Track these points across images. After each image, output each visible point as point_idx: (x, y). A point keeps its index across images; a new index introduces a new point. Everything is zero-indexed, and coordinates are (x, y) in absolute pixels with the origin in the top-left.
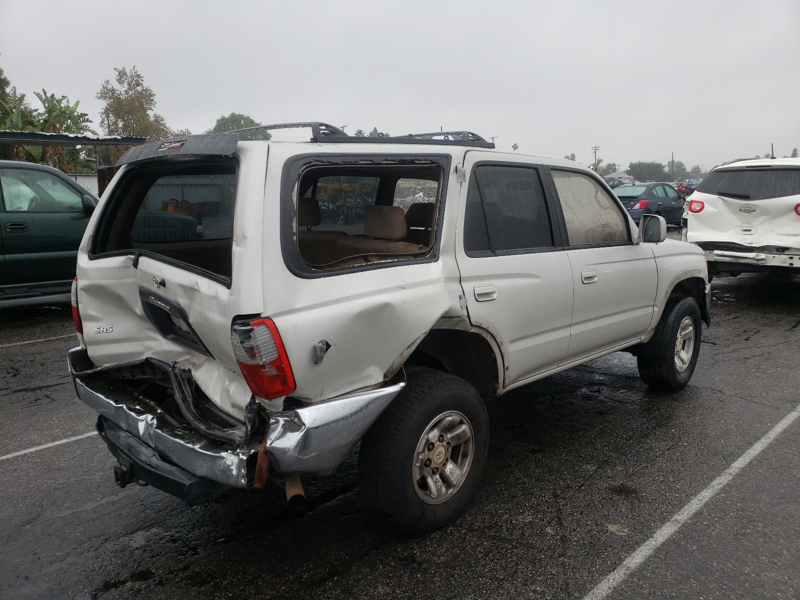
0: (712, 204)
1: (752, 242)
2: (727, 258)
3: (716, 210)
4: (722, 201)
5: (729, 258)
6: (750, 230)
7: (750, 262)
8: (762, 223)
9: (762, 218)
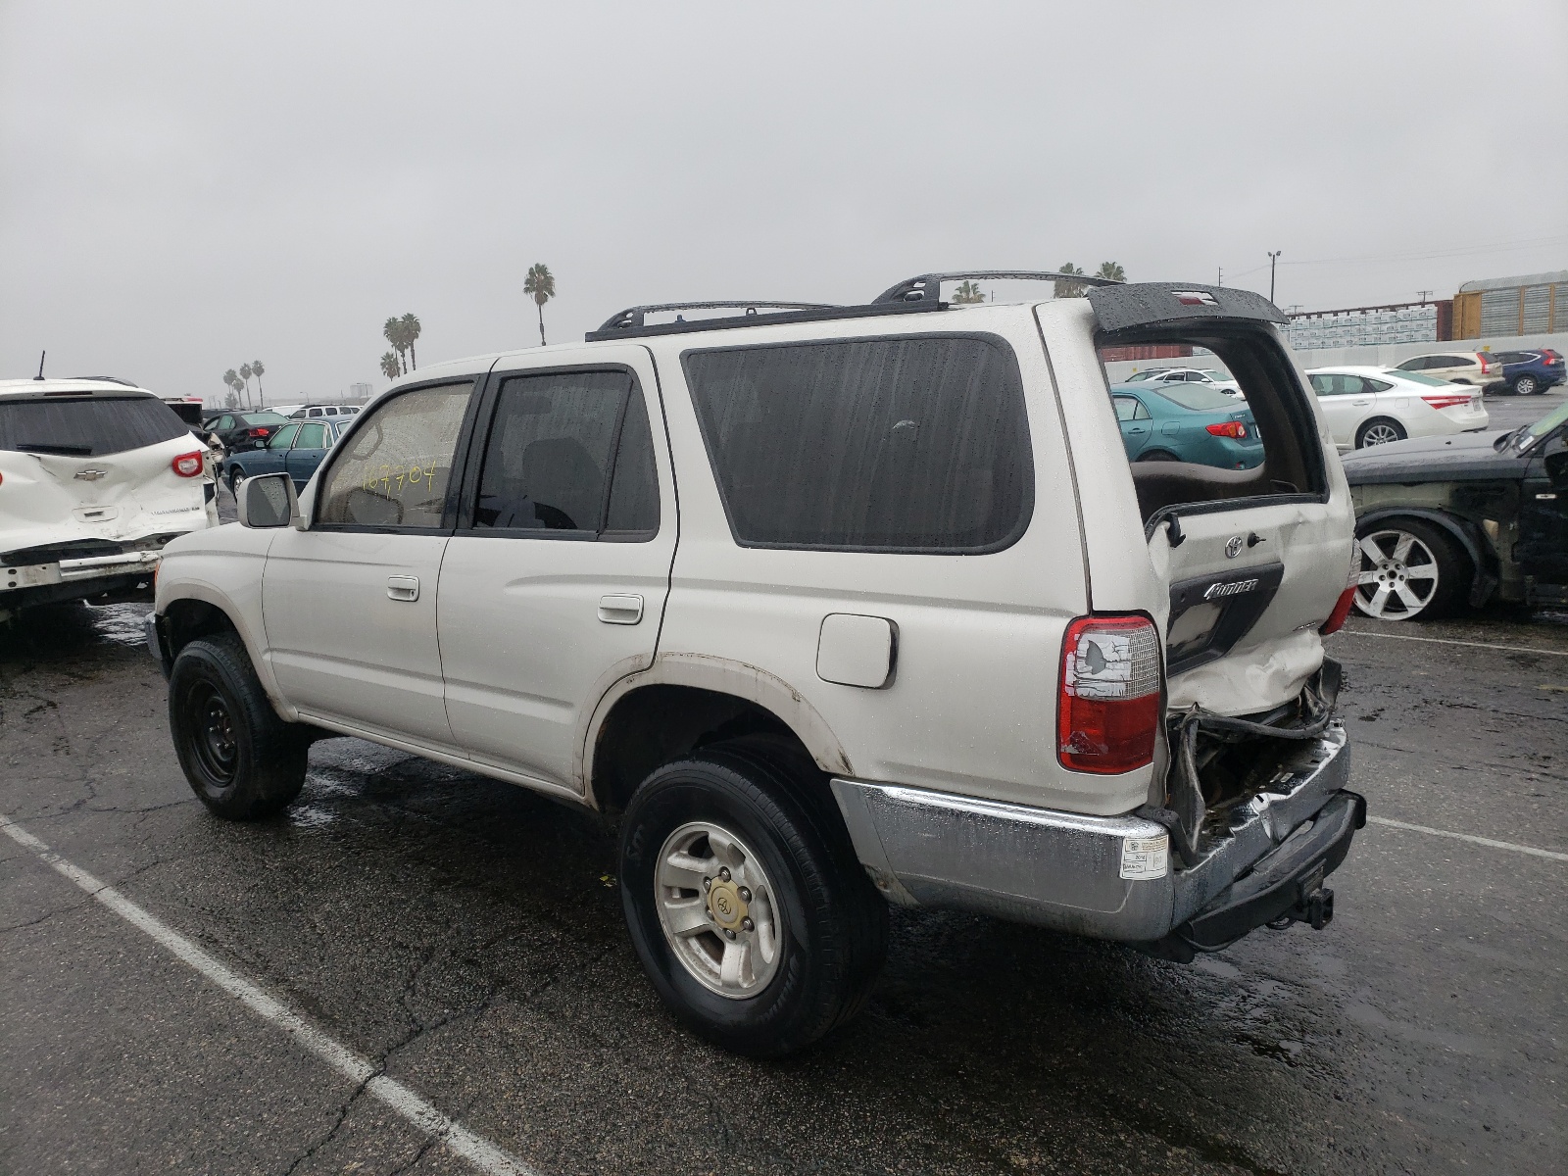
0: (15, 469)
1: (120, 533)
2: (90, 571)
3: (32, 482)
4: (37, 462)
5: (94, 571)
6: (99, 513)
7: (133, 570)
8: (119, 497)
9: (117, 489)
